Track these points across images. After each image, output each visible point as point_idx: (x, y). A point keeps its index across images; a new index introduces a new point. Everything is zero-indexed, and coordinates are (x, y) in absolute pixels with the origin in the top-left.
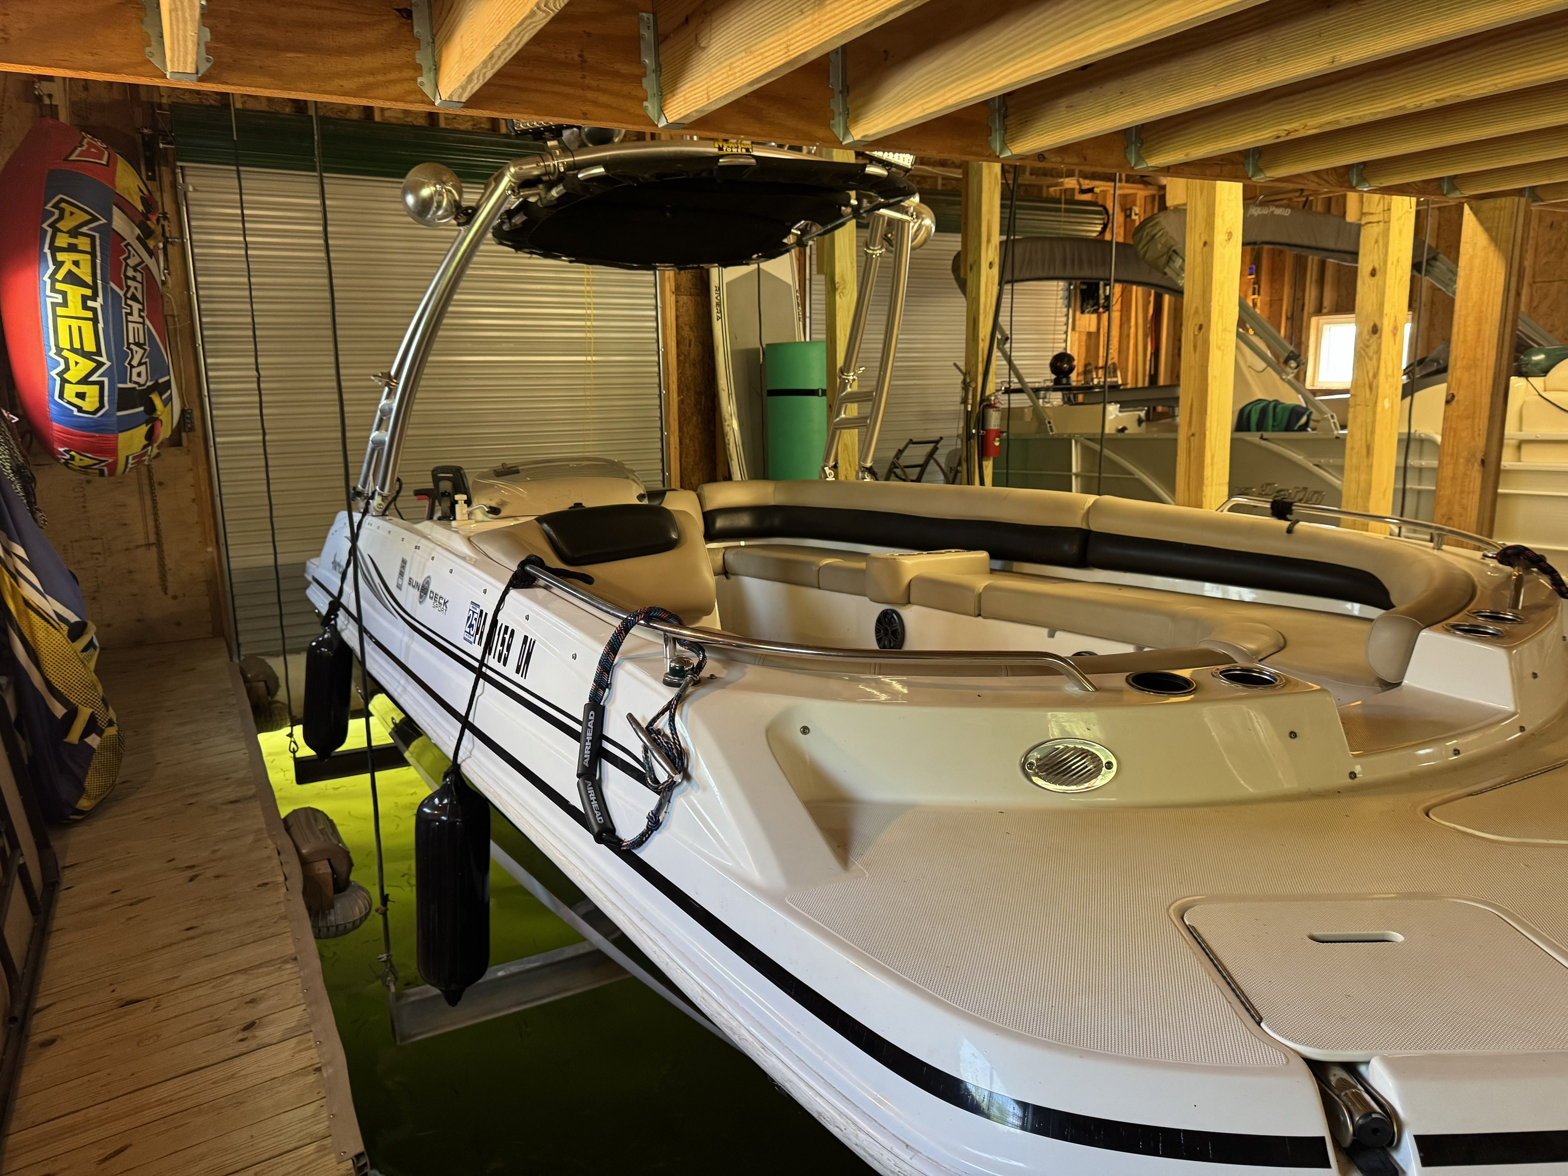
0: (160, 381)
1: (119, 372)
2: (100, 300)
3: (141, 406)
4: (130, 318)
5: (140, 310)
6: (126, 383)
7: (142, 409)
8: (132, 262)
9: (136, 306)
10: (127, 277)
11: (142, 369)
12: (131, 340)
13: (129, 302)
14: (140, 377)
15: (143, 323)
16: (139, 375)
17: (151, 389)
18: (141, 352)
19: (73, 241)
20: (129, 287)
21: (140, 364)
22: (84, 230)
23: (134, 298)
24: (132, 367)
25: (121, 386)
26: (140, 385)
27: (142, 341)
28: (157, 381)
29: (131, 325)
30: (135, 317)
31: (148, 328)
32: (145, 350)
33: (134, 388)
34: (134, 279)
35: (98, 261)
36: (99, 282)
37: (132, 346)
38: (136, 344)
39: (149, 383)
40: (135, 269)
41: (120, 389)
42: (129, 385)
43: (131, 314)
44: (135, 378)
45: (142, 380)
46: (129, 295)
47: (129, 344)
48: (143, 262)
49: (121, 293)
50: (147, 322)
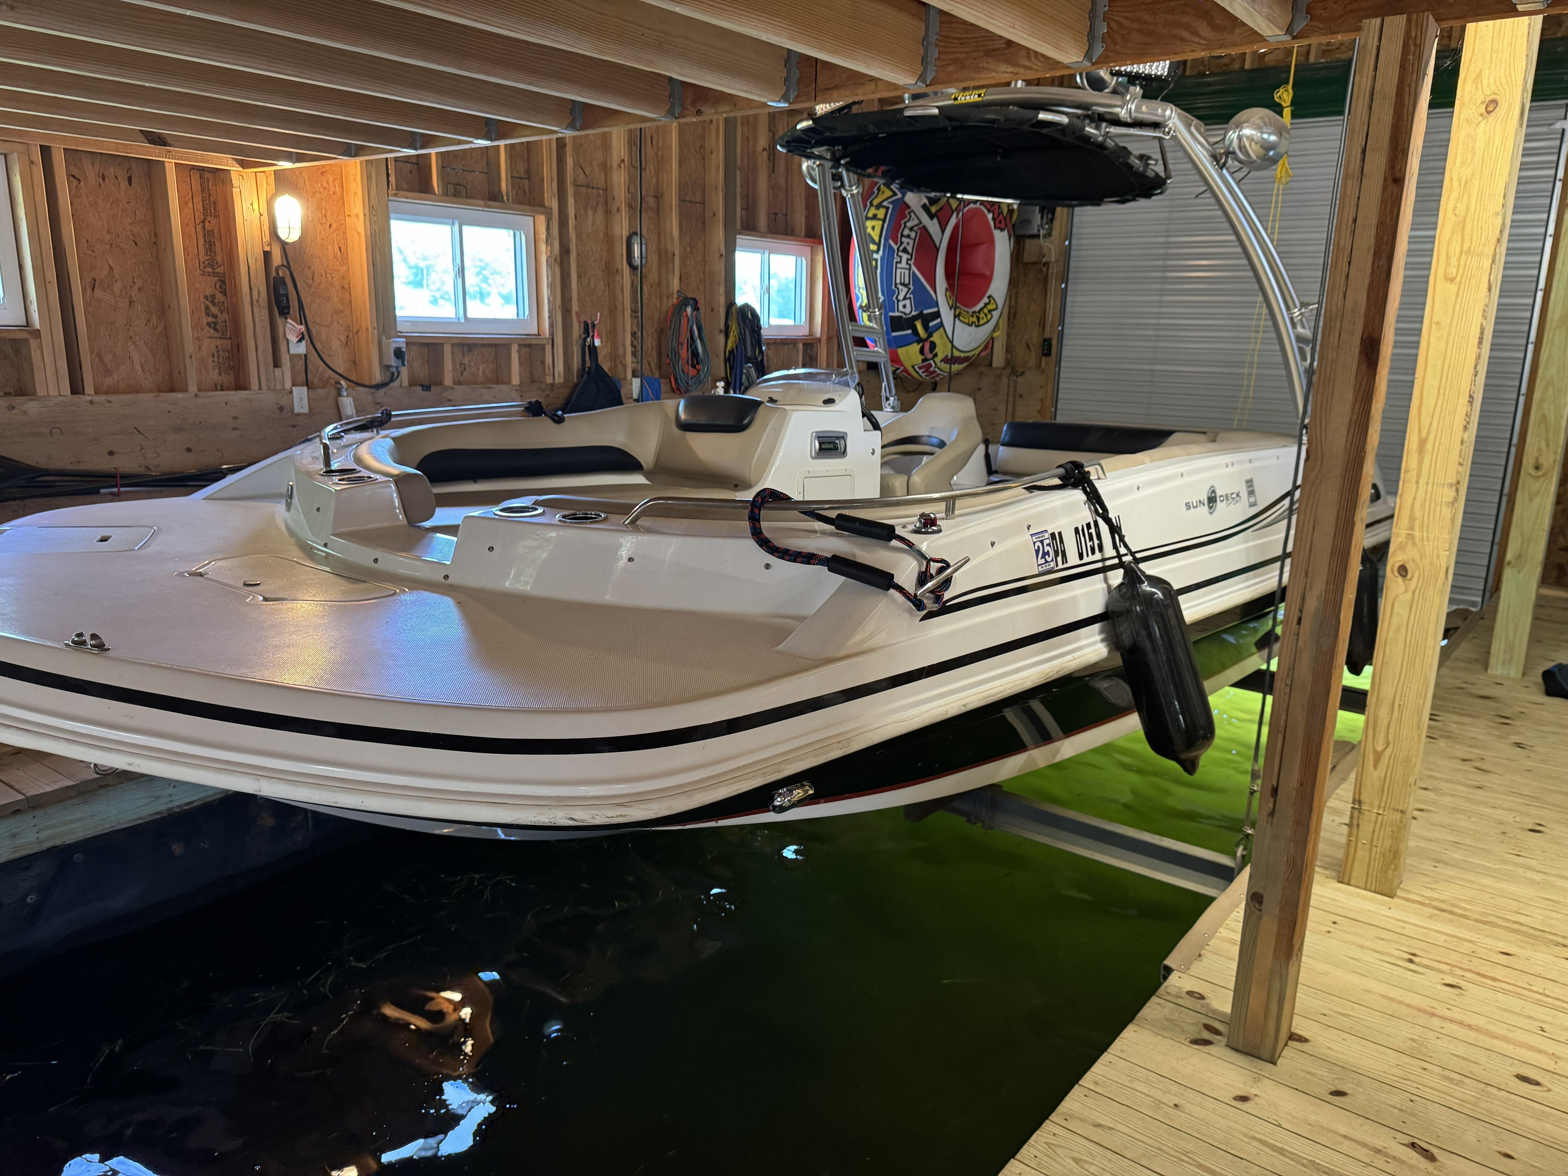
0: (925, 312)
1: (889, 304)
2: (881, 253)
3: (908, 329)
4: (899, 265)
5: (908, 260)
6: (894, 311)
7: (910, 332)
8: (909, 225)
9: (905, 257)
10: (902, 235)
11: (907, 302)
12: (898, 281)
13: (900, 254)
14: (905, 308)
15: (910, 269)
16: (904, 306)
17: (915, 318)
18: (905, 290)
19: (876, 212)
20: (902, 243)
21: (905, 298)
22: (885, 204)
23: (905, 251)
24: (898, 301)
25: (891, 314)
26: (905, 314)
27: (907, 281)
28: (921, 312)
29: (899, 271)
30: (904, 264)
31: (914, 273)
32: (909, 289)
33: (901, 317)
34: (908, 236)
35: (886, 226)
36: (882, 240)
37: (899, 286)
38: (901, 284)
39: (914, 313)
40: (911, 229)
41: (891, 317)
42: (897, 314)
43: (900, 262)
44: (901, 308)
45: (908, 310)
46: (901, 249)
47: (896, 284)
48: (921, 222)
49: (895, 247)
50: (914, 268)
